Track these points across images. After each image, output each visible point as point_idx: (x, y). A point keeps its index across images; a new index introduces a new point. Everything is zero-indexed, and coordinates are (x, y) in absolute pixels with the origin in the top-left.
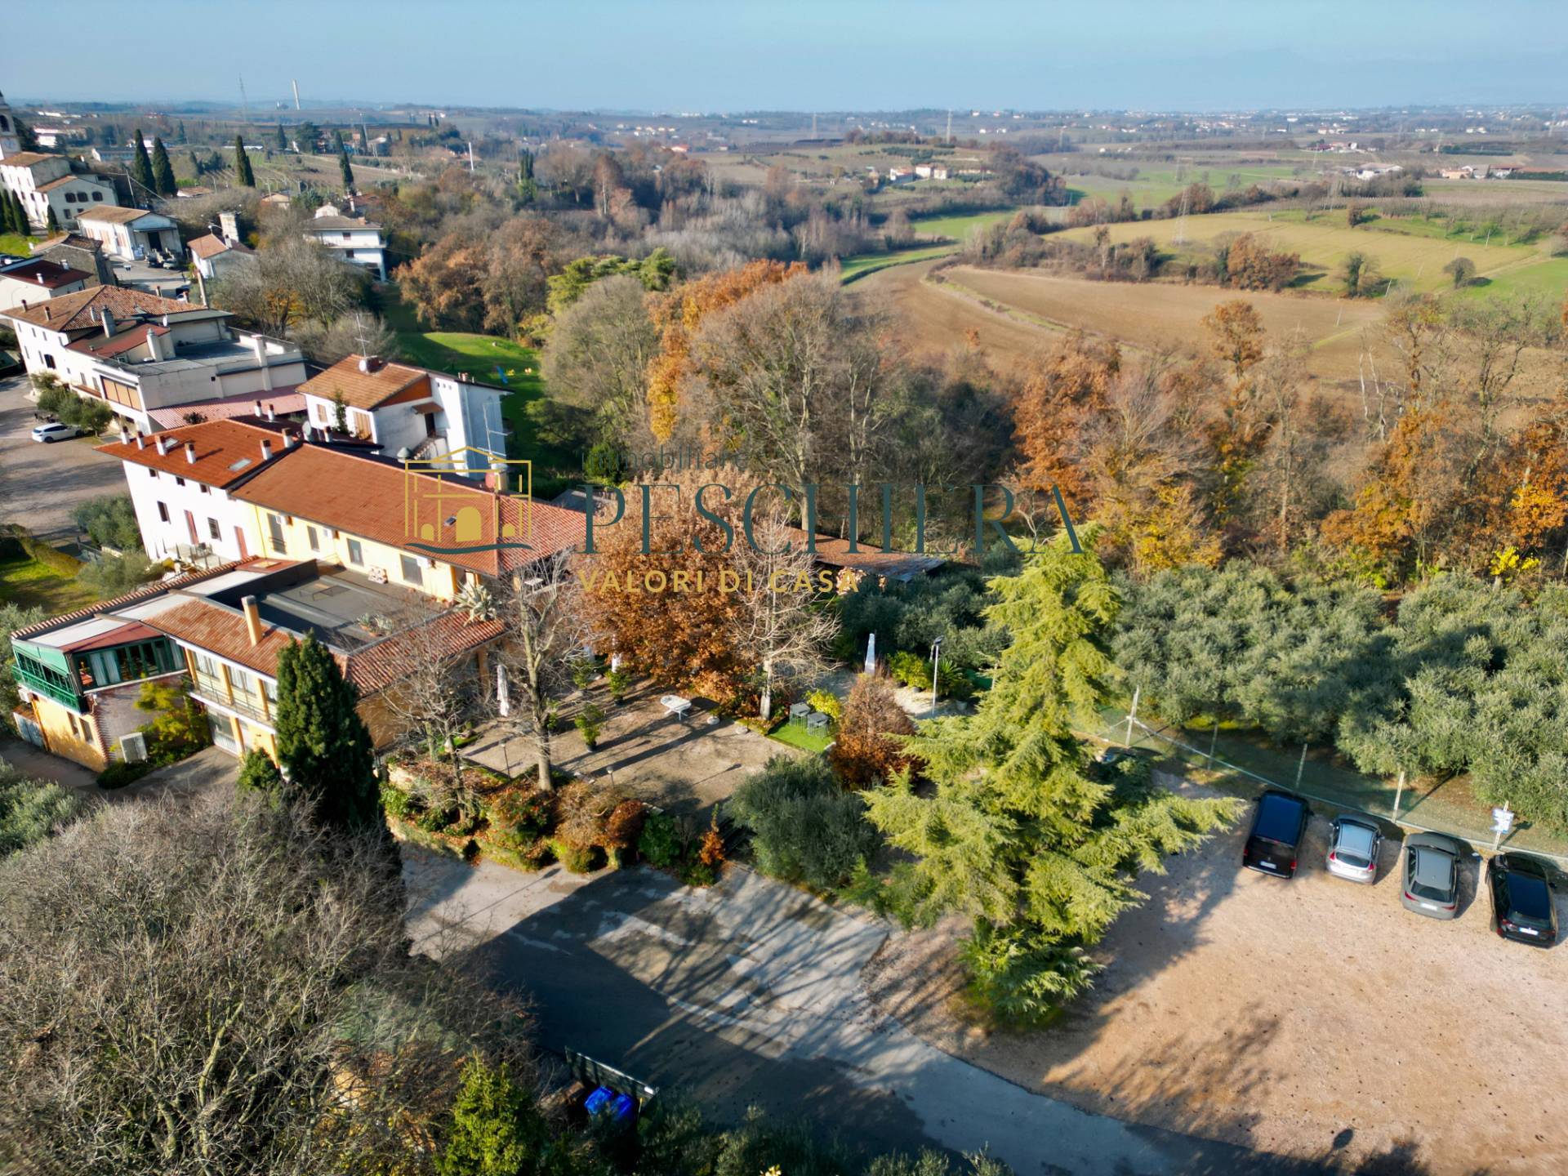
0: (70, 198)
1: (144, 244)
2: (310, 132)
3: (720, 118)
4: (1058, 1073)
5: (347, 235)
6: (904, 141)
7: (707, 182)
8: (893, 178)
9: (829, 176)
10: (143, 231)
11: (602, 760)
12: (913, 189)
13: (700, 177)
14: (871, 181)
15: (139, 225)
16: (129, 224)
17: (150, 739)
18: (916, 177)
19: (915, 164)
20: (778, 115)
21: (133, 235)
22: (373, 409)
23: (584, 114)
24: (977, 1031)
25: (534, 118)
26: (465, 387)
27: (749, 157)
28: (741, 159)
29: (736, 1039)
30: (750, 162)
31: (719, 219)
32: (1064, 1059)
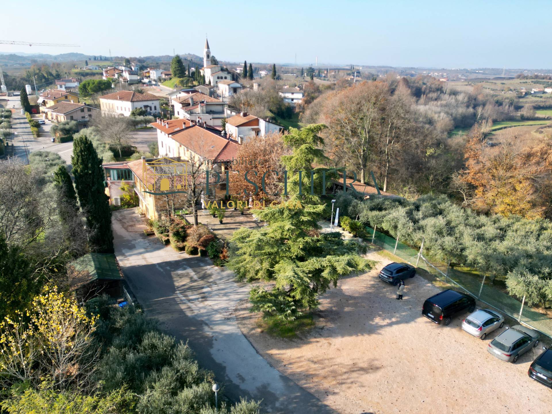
0: (218, 78)
1: (232, 91)
2: (311, 70)
3: (467, 70)
4: (274, 352)
5: (293, 93)
6: (544, 78)
7: (444, 89)
8: (532, 92)
9: (502, 90)
10: (232, 87)
11: (222, 226)
12: (541, 97)
13: (442, 87)
14: (522, 93)
15: (232, 86)
16: (229, 85)
17: (122, 199)
18: (544, 92)
19: (545, 87)
20: (493, 69)
21: (230, 89)
22: (238, 126)
23: (412, 68)
24: (259, 330)
25: (393, 69)
26: (267, 123)
27: (470, 83)
28: (467, 83)
29: (183, 307)
30: (470, 85)
31: (444, 102)
32: (279, 349)
